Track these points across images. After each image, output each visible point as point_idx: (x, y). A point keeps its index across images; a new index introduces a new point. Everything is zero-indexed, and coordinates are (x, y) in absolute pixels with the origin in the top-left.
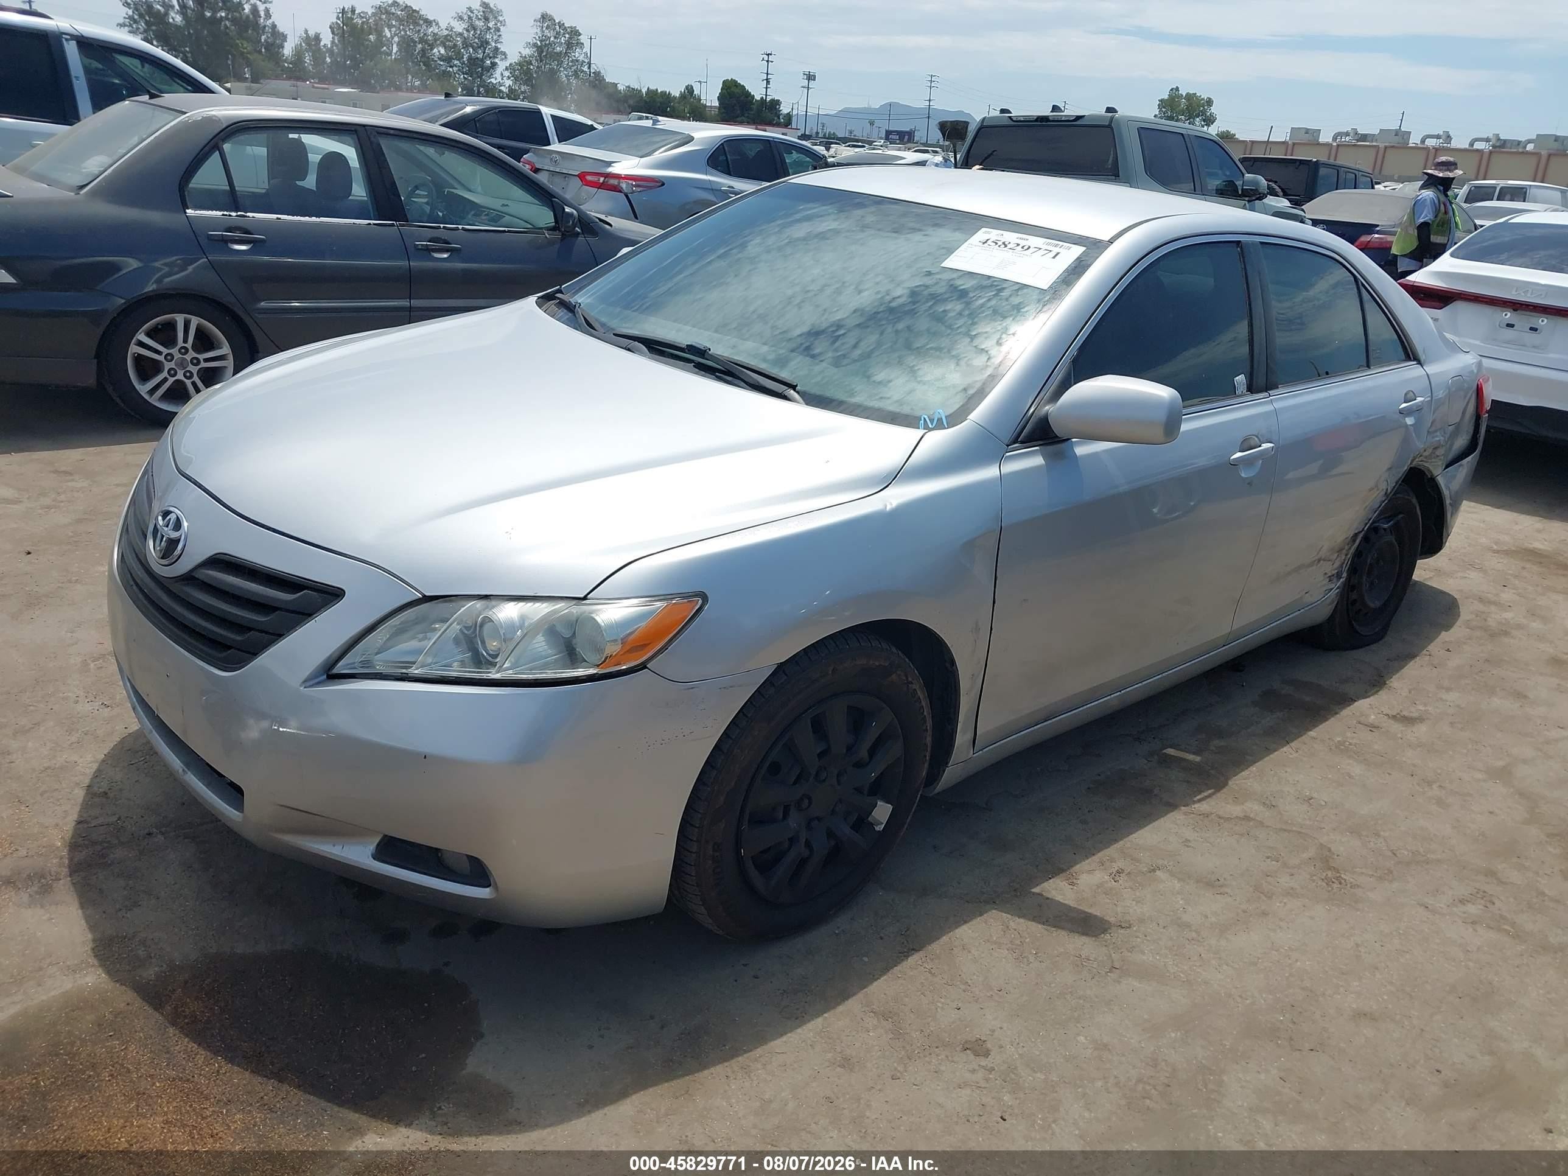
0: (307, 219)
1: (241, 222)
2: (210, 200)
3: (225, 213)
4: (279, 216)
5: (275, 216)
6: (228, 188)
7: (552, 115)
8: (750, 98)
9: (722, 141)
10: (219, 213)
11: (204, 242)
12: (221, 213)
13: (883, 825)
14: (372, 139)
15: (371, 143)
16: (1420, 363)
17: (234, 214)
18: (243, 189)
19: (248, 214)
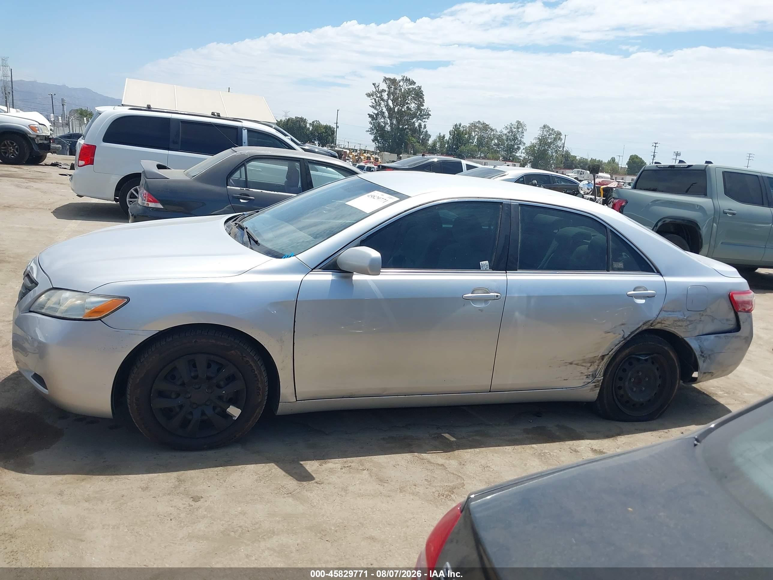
0: (273, 192)
1: (247, 192)
2: (238, 183)
3: (242, 188)
4: (262, 191)
5: (260, 191)
6: (245, 179)
7: (466, 164)
8: (644, 164)
9: (523, 175)
10: (239, 188)
11: (231, 199)
12: (240, 188)
13: (237, 418)
14: (306, 164)
15: (305, 165)
16: (661, 275)
17: (245, 189)
18: (250, 180)
19: (250, 189)
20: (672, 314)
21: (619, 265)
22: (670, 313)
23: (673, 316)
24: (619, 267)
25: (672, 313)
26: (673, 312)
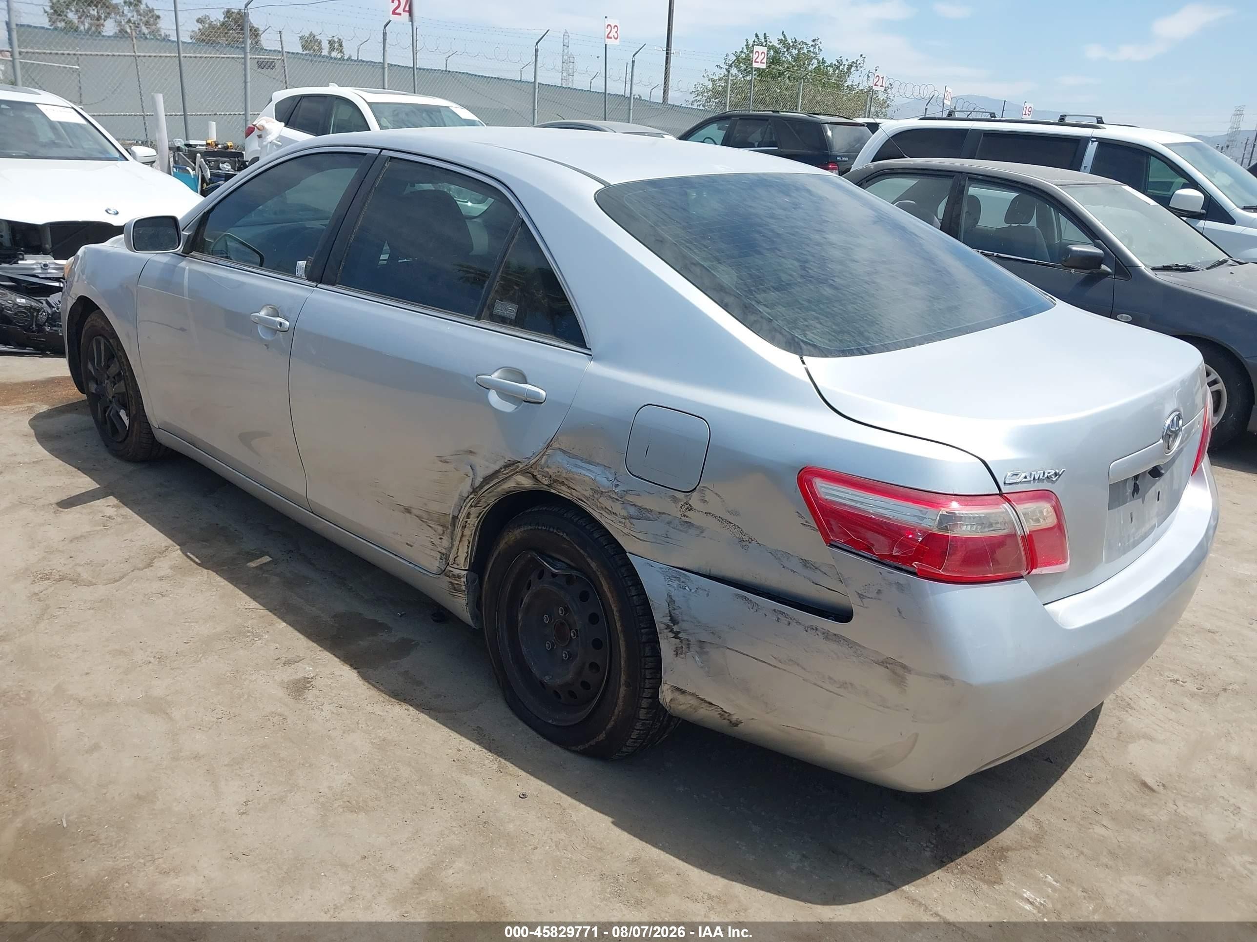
13: (127, 428)
16: (591, 354)
20: (581, 467)
21: (506, 310)
22: (579, 463)
23: (584, 472)
24: (506, 313)
25: (585, 465)
26: (589, 463)
